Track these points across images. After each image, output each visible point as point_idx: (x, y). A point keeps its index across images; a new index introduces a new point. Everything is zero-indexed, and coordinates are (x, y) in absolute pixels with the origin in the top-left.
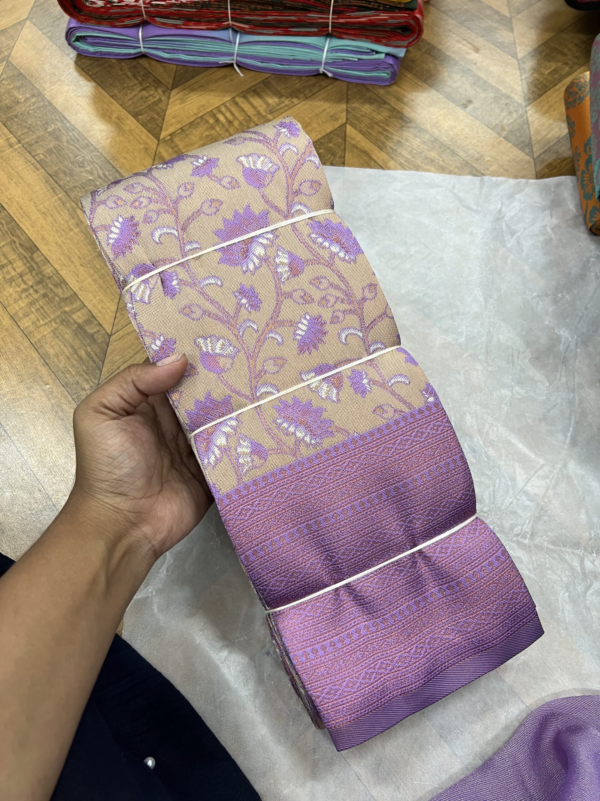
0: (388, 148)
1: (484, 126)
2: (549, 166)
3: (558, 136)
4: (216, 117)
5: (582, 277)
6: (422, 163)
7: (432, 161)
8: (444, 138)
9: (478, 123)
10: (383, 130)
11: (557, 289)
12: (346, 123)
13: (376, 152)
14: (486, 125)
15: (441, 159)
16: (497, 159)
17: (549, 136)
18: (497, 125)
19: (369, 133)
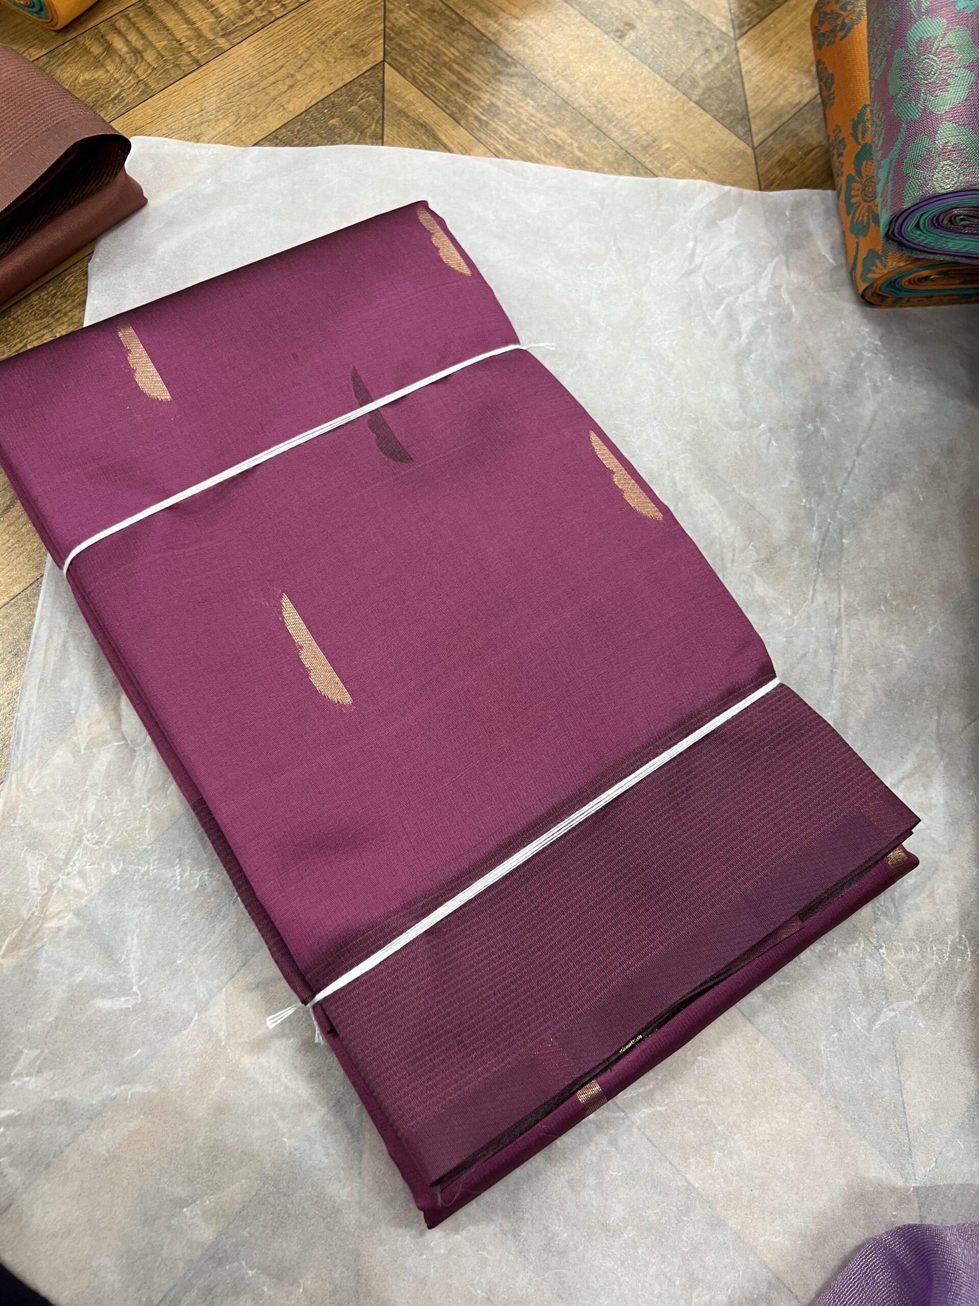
0: (471, 118)
1: (659, 78)
2: (782, 162)
3: (797, 101)
4: (106, 41)
5: (849, 389)
6: (538, 151)
7: (560, 147)
8: (582, 100)
9: (646, 70)
10: (459, 79)
11: (803, 414)
12: (384, 61)
13: (447, 127)
14: (662, 77)
15: (576, 145)
16: (683, 147)
17: (781, 102)
18: (683, 74)
19: (431, 84)
